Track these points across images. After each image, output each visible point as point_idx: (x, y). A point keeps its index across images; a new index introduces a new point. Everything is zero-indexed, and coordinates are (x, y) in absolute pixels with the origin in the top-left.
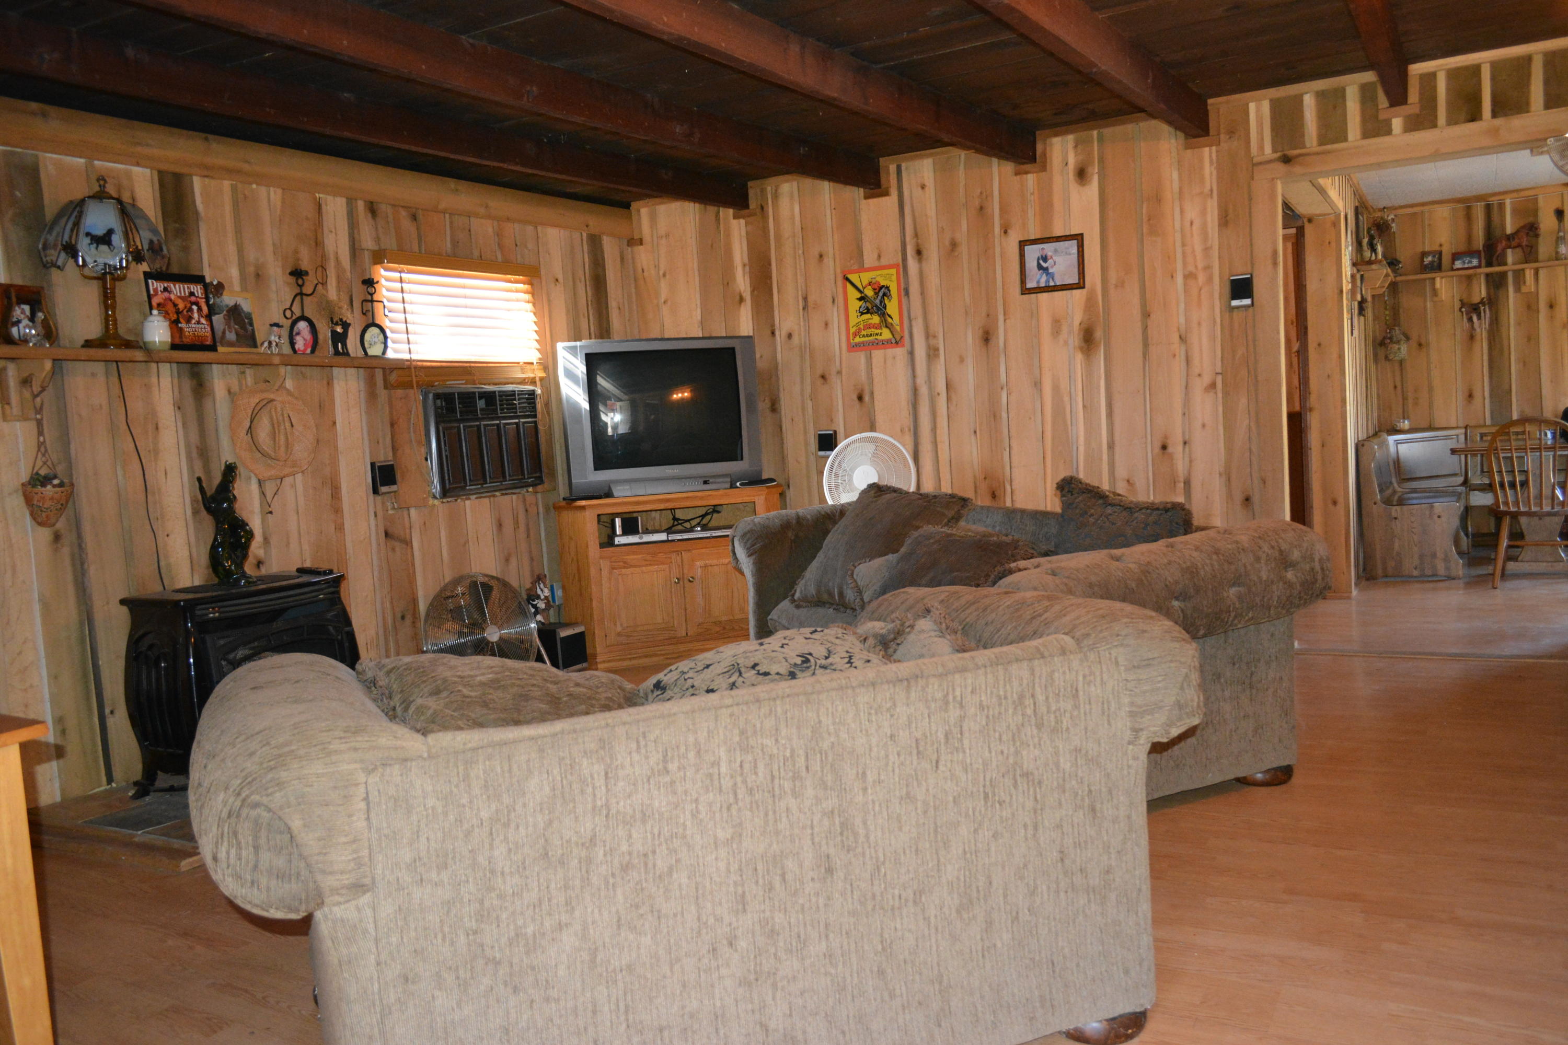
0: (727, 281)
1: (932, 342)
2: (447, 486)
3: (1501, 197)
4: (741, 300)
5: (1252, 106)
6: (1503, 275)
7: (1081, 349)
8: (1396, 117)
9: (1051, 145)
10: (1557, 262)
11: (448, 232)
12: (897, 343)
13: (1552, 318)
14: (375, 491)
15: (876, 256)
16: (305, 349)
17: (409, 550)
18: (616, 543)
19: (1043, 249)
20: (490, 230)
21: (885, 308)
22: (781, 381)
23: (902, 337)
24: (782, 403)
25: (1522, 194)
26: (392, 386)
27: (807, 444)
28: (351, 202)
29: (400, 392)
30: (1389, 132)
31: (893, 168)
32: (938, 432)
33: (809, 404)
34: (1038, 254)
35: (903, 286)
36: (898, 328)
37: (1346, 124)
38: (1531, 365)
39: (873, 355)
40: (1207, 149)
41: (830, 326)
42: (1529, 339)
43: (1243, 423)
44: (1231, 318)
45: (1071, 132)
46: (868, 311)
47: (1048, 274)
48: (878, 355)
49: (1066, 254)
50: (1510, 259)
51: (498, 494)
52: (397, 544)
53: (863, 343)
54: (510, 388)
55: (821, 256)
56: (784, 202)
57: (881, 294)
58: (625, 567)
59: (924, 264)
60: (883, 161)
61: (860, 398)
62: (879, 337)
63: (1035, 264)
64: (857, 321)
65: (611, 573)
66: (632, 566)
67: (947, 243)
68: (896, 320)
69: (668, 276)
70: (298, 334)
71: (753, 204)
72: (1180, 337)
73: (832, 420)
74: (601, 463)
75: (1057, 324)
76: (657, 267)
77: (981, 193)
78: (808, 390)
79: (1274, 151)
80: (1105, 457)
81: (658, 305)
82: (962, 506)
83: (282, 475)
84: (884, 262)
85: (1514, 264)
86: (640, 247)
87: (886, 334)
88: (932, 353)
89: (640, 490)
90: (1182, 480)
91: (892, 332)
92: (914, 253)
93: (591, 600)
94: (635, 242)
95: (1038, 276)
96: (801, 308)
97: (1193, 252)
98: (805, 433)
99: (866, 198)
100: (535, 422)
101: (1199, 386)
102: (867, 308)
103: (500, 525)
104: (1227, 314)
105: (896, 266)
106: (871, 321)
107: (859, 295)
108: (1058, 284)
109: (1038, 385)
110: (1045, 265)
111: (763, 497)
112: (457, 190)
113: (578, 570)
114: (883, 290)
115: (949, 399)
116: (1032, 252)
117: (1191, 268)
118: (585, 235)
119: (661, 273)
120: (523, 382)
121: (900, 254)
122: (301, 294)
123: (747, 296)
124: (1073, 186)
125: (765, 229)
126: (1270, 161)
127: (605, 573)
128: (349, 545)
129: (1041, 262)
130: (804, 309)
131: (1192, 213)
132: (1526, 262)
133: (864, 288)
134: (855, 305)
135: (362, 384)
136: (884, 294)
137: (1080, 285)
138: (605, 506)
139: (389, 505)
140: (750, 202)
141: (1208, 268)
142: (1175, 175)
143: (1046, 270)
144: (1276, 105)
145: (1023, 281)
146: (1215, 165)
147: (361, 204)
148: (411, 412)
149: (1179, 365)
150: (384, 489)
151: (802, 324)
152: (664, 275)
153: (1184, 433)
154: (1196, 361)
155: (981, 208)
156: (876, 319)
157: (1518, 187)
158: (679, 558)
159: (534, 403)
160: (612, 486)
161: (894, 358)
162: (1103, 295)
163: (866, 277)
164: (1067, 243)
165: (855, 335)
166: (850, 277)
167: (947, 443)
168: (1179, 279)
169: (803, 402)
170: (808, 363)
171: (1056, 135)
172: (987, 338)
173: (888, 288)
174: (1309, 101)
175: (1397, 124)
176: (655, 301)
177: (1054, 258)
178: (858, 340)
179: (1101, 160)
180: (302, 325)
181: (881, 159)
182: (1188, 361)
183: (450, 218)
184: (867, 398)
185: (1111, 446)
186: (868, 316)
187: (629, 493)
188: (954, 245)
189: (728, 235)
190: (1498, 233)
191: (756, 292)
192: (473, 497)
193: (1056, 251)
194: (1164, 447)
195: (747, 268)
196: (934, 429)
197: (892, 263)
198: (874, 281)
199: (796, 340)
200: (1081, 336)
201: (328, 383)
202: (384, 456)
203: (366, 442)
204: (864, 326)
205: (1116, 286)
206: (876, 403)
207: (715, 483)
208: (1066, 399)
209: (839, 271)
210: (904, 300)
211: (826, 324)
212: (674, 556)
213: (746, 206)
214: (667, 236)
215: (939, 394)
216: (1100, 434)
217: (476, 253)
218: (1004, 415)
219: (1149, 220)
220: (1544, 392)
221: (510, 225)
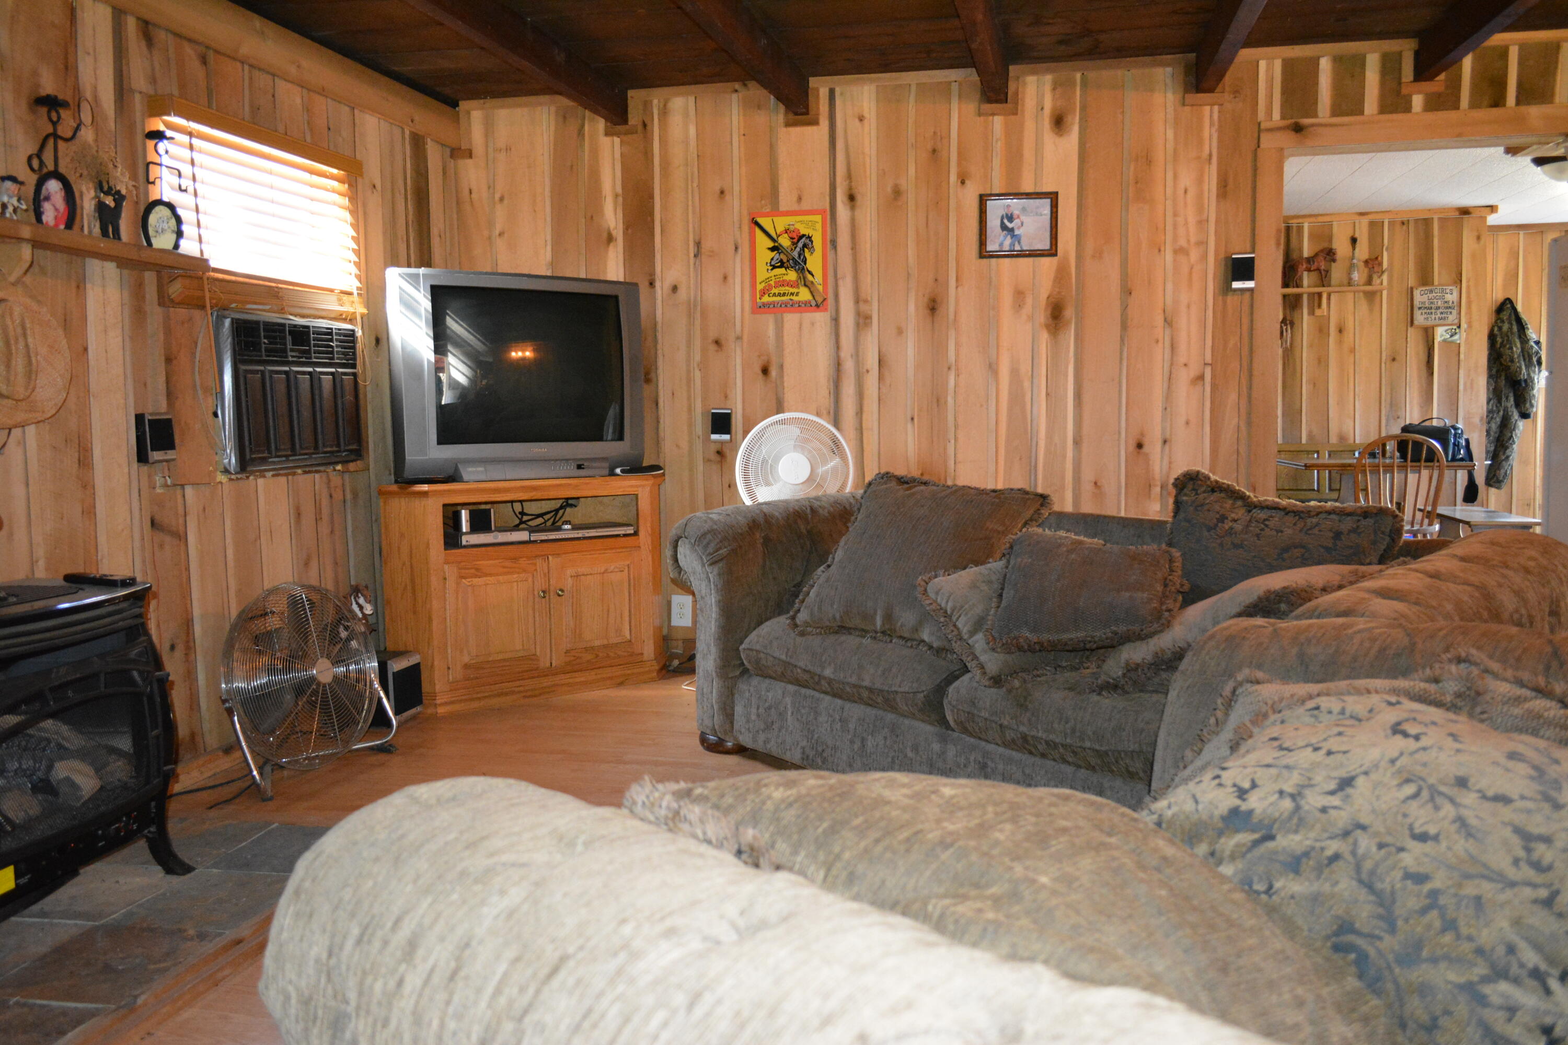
0: (593, 215)
1: (863, 307)
2: (248, 457)
3: (1300, 220)
4: (610, 239)
5: (1263, 64)
6: (1298, 297)
7: (1047, 327)
8: (1419, 92)
9: (1025, 84)
10: (1349, 288)
11: (247, 92)
12: (817, 306)
13: (1340, 342)
14: (142, 457)
15: (795, 199)
16: (56, 225)
17: (183, 547)
18: (464, 543)
19: (1009, 206)
20: (298, 101)
21: (805, 263)
22: (659, 346)
23: (825, 300)
24: (660, 371)
25: (1320, 219)
26: (172, 301)
27: (691, 425)
28: (118, 14)
29: (182, 312)
30: (1408, 109)
31: (824, 92)
32: (865, 416)
33: (698, 374)
34: (1002, 212)
35: (829, 238)
36: (820, 288)
37: (1363, 95)
38: (1320, 387)
39: (785, 320)
40: (1208, 108)
41: (730, 279)
42: (1319, 361)
43: (1231, 421)
44: (1225, 303)
45: (1048, 71)
46: (782, 265)
47: (1013, 236)
48: (791, 320)
49: (1037, 214)
50: (1305, 282)
51: (299, 471)
52: (168, 539)
53: (773, 303)
54: (323, 323)
55: (722, 192)
56: (676, 122)
57: (800, 245)
58: (476, 576)
59: (858, 213)
60: (813, 82)
61: (765, 371)
62: (795, 298)
63: (998, 222)
64: (768, 275)
65: (458, 584)
66: (486, 575)
67: (889, 189)
68: (818, 278)
69: (506, 201)
70: (47, 198)
71: (634, 119)
72: (1165, 320)
73: (726, 397)
74: (447, 434)
75: (1019, 295)
76: (491, 187)
77: (935, 133)
78: (698, 357)
79: (1283, 117)
80: (1070, 454)
81: (490, 238)
82: (1042, 505)
83: (10, 422)
84: (805, 206)
85: (1309, 287)
86: (469, 161)
87: (804, 294)
88: (861, 321)
89: (496, 472)
90: (1159, 483)
91: (811, 293)
92: (846, 199)
93: (430, 620)
94: (459, 152)
95: (1002, 238)
96: (692, 255)
97: (1186, 223)
98: (690, 410)
99: (788, 124)
100: (354, 375)
101: (1183, 377)
102: (781, 261)
103: (299, 515)
104: (1221, 298)
105: (821, 212)
106: (785, 278)
107: (771, 244)
108: (1025, 248)
109: (993, 368)
110: (1010, 225)
111: (648, 489)
112: (263, 33)
113: (413, 581)
114: (804, 239)
115: (881, 378)
116: (996, 208)
117: (1182, 242)
118: (407, 132)
119: (497, 196)
120: (340, 317)
121: (828, 198)
122: (55, 136)
123: (619, 234)
124: (1048, 136)
125: (648, 155)
126: (1279, 129)
127: (451, 584)
128: (102, 539)
129: (1006, 221)
130: (695, 256)
131: (1187, 179)
132: (1323, 286)
133: (778, 236)
134: (764, 256)
135: (126, 294)
136: (805, 246)
137: (1052, 252)
138: (453, 493)
139: (158, 480)
140: (630, 116)
141: (1202, 243)
142: (1170, 134)
143: (1012, 230)
144: (1288, 66)
145: (982, 242)
146: (1216, 127)
147: (131, 24)
148: (196, 343)
149: (1160, 354)
150: (156, 455)
151: (692, 274)
152: (502, 199)
153: (1164, 430)
154: (1182, 347)
155: (934, 151)
156: (792, 275)
157: (1316, 212)
158: (545, 565)
159: (354, 348)
160: (459, 466)
161: (813, 324)
162: (1077, 267)
163: (781, 223)
164: (1038, 202)
165: (763, 293)
166: (761, 221)
167: (876, 432)
168: (1169, 256)
169: (688, 372)
170: (698, 322)
171: (1034, 73)
172: (933, 307)
173: (809, 238)
174: (1325, 64)
175: (1417, 101)
176: (486, 233)
177: (1023, 218)
178: (766, 299)
179: (1084, 108)
180: (53, 186)
181: (811, 79)
182: (1173, 347)
183: (250, 72)
184: (774, 373)
185: (1077, 442)
186: (783, 270)
187: (483, 477)
188: (897, 193)
189: (595, 152)
190: (1295, 255)
191: (630, 231)
192: (270, 474)
193: (1024, 209)
194: (1140, 446)
195: (620, 199)
196: (860, 412)
197: (815, 207)
198: (792, 228)
199: (682, 294)
200: (1049, 312)
201: (78, 287)
202: (157, 407)
203: (130, 381)
204: (775, 282)
205: (1093, 257)
206: (786, 378)
207: (592, 468)
208: (1027, 384)
209: (745, 212)
210: (830, 255)
211: (725, 278)
212: (539, 562)
213: (625, 121)
214: (508, 149)
215: (868, 371)
216: (1066, 428)
217: (281, 129)
218: (950, 400)
219: (1137, 183)
220: (1331, 415)
221: (322, 99)
